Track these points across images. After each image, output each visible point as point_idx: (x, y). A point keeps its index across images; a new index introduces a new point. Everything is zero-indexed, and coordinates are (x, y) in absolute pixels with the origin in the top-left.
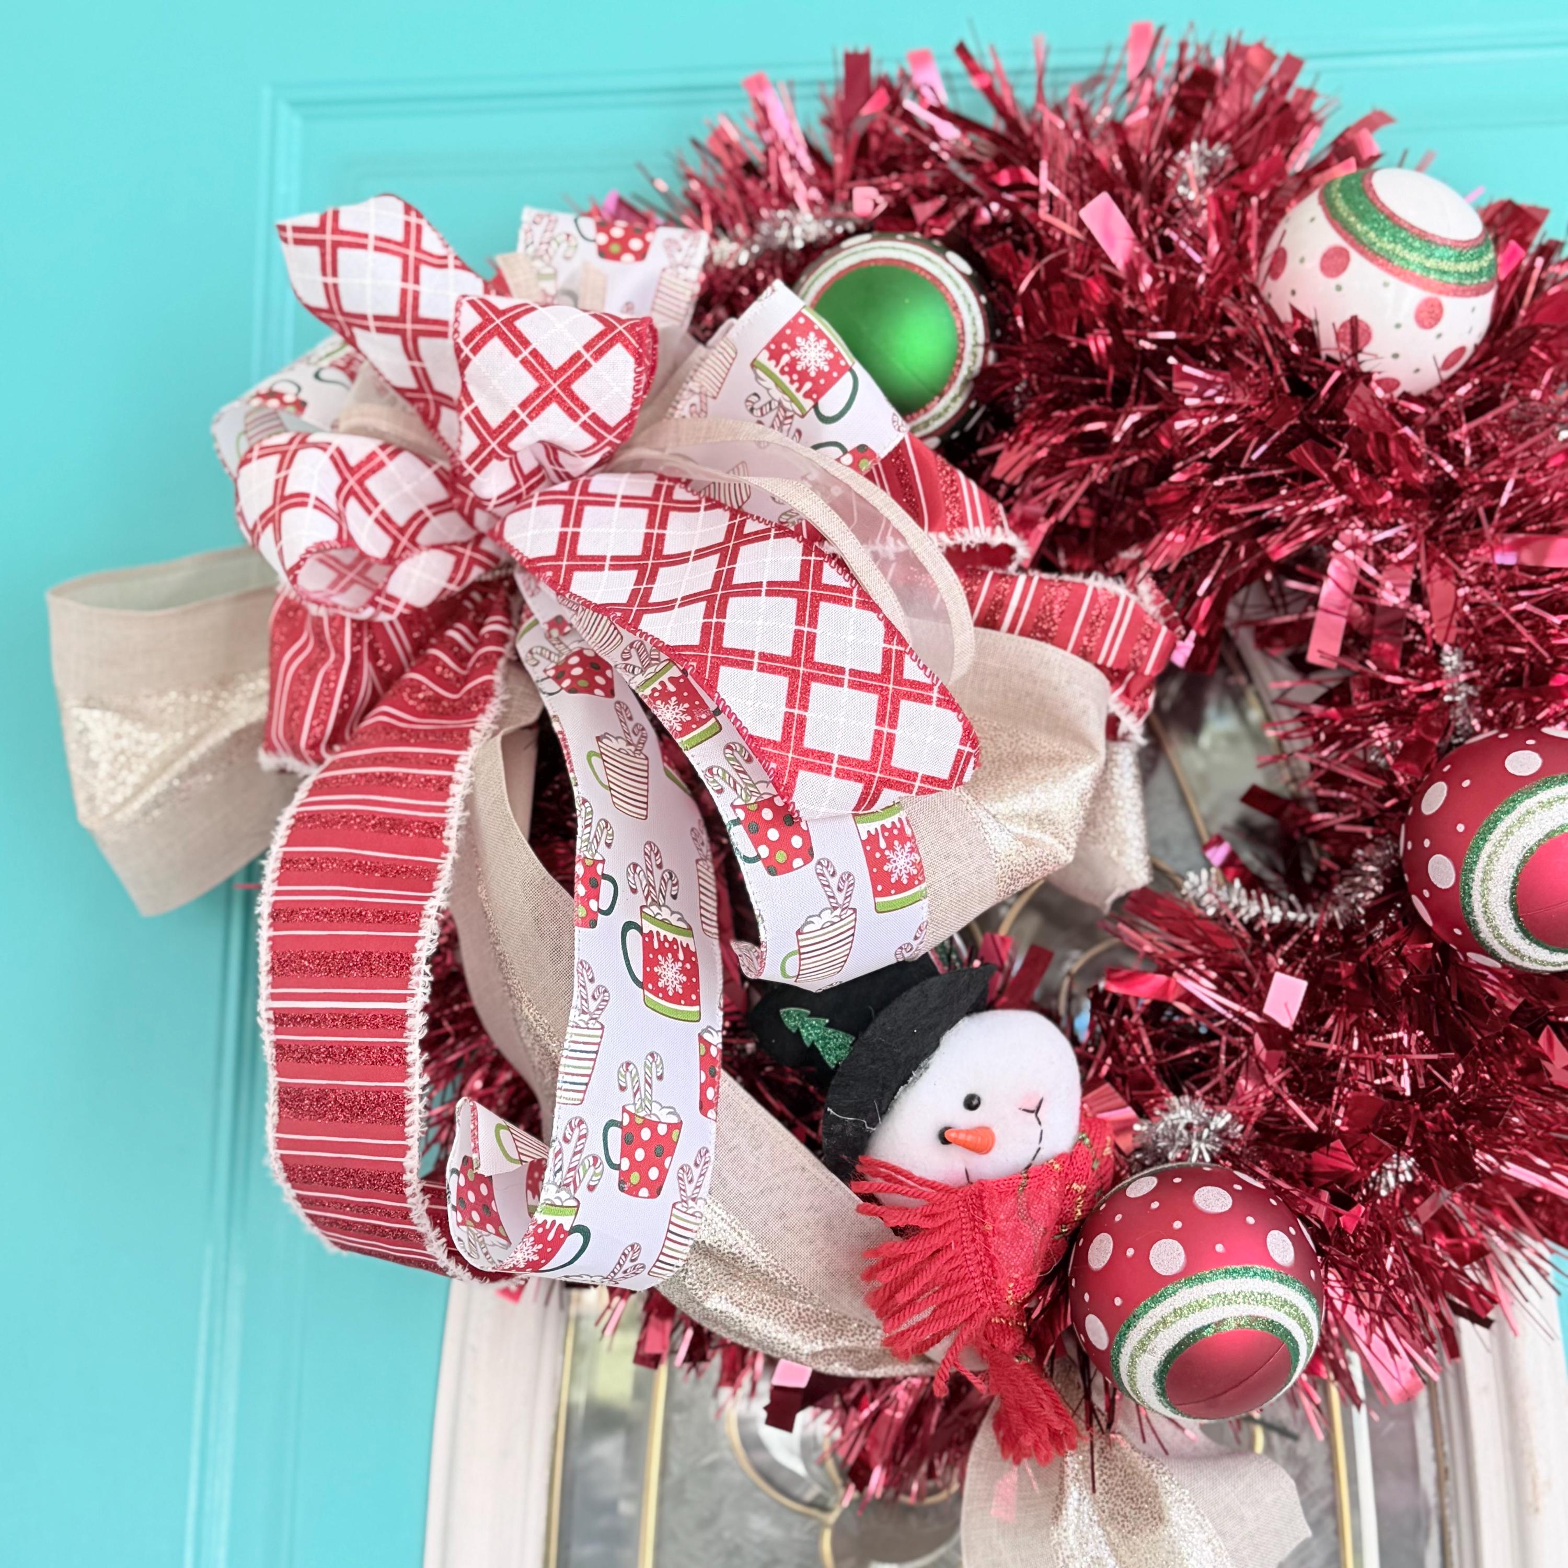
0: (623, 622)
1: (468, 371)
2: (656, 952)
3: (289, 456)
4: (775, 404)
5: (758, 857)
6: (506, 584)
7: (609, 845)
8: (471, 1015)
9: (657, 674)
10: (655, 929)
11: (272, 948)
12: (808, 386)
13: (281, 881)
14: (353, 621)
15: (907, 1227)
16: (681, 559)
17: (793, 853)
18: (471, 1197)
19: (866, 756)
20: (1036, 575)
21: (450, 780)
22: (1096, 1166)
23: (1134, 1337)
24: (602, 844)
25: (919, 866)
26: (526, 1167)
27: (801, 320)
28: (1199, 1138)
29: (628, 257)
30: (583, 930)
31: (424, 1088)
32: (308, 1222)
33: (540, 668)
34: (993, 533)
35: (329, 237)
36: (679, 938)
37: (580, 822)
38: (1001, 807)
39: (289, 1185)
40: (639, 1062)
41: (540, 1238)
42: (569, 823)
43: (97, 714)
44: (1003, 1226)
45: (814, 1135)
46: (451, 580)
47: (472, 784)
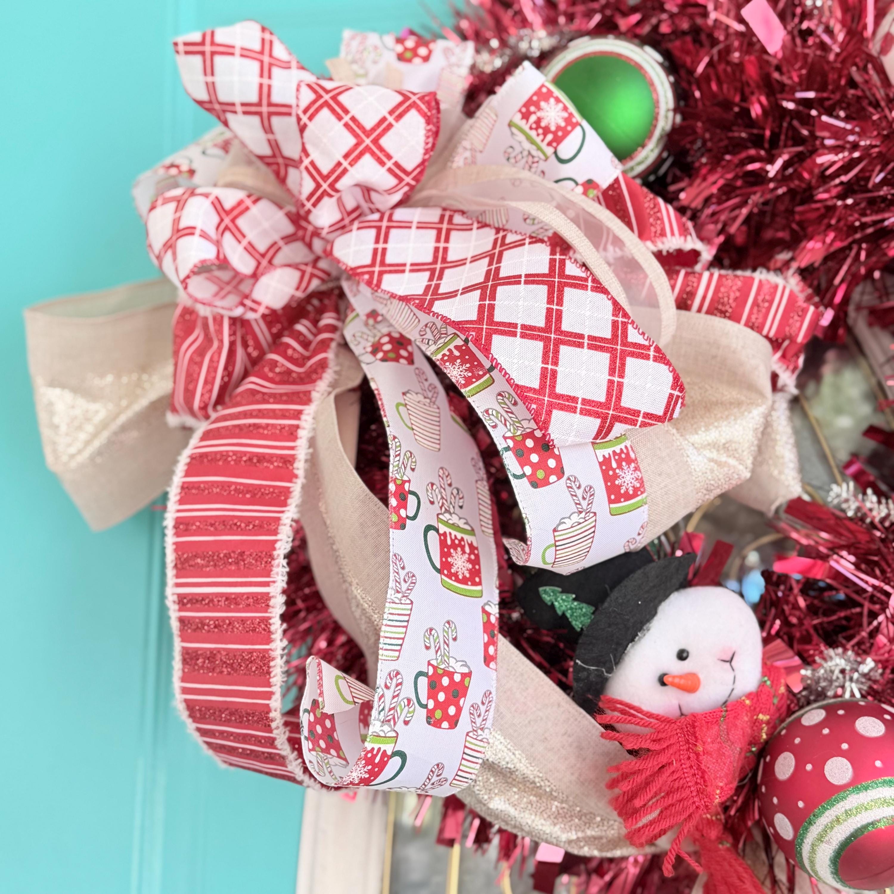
0: (420, 307)
1: (306, 133)
2: (449, 547)
3: (182, 203)
4: (525, 153)
5: (524, 475)
6: (336, 292)
7: (413, 470)
8: (317, 596)
9: (445, 344)
10: (448, 530)
11: (176, 551)
12: (550, 137)
13: (181, 502)
14: (230, 318)
15: (641, 749)
16: (461, 263)
17: (549, 472)
18: (319, 729)
19: (602, 398)
20: (716, 273)
21: (297, 427)
22: (776, 701)
23: (814, 831)
24: (408, 468)
25: (641, 481)
26: (358, 706)
27: (544, 90)
28: (851, 679)
29: (417, 60)
30: (395, 531)
31: (284, 649)
32: (205, 747)
33: (361, 347)
34: (685, 240)
35: (208, 48)
36: (466, 537)
37: (392, 453)
38: (695, 438)
39: (190, 720)
40: (439, 628)
41: (369, 761)
42: (384, 459)
43: (57, 391)
44: (710, 747)
45: (564, 679)
46: (298, 289)
47: (314, 429)
